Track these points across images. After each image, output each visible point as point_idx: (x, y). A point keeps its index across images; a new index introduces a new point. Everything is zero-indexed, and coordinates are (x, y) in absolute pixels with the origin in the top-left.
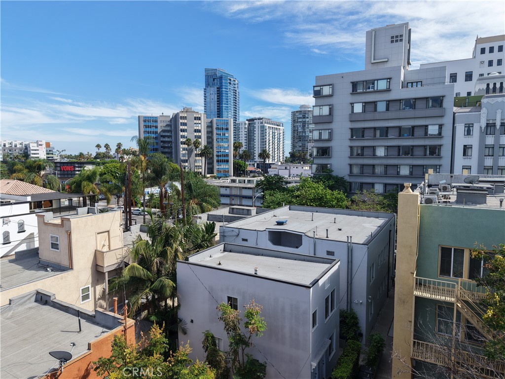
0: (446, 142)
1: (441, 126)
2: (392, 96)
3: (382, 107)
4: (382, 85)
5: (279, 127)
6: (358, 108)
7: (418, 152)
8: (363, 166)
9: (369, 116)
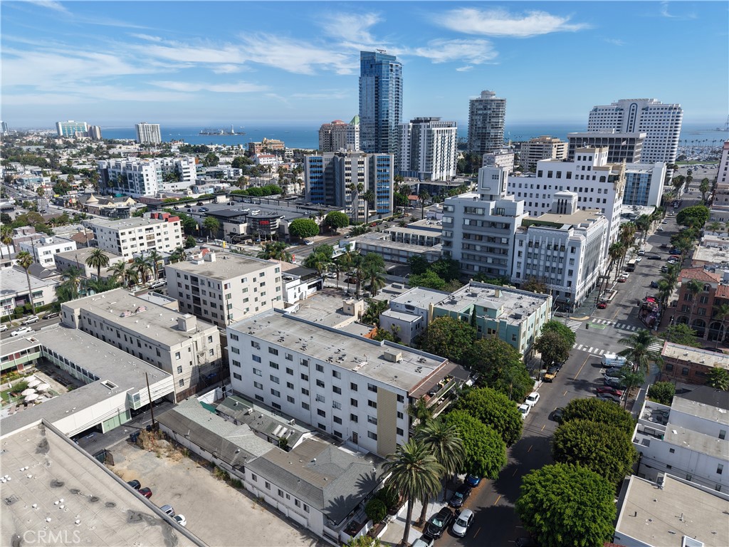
0: (510, 248)
1: (508, 240)
2: (485, 218)
3: (479, 224)
4: (480, 211)
5: (450, 128)
6: (467, 222)
7: (497, 251)
8: (468, 255)
9: (472, 227)
